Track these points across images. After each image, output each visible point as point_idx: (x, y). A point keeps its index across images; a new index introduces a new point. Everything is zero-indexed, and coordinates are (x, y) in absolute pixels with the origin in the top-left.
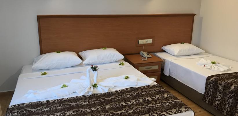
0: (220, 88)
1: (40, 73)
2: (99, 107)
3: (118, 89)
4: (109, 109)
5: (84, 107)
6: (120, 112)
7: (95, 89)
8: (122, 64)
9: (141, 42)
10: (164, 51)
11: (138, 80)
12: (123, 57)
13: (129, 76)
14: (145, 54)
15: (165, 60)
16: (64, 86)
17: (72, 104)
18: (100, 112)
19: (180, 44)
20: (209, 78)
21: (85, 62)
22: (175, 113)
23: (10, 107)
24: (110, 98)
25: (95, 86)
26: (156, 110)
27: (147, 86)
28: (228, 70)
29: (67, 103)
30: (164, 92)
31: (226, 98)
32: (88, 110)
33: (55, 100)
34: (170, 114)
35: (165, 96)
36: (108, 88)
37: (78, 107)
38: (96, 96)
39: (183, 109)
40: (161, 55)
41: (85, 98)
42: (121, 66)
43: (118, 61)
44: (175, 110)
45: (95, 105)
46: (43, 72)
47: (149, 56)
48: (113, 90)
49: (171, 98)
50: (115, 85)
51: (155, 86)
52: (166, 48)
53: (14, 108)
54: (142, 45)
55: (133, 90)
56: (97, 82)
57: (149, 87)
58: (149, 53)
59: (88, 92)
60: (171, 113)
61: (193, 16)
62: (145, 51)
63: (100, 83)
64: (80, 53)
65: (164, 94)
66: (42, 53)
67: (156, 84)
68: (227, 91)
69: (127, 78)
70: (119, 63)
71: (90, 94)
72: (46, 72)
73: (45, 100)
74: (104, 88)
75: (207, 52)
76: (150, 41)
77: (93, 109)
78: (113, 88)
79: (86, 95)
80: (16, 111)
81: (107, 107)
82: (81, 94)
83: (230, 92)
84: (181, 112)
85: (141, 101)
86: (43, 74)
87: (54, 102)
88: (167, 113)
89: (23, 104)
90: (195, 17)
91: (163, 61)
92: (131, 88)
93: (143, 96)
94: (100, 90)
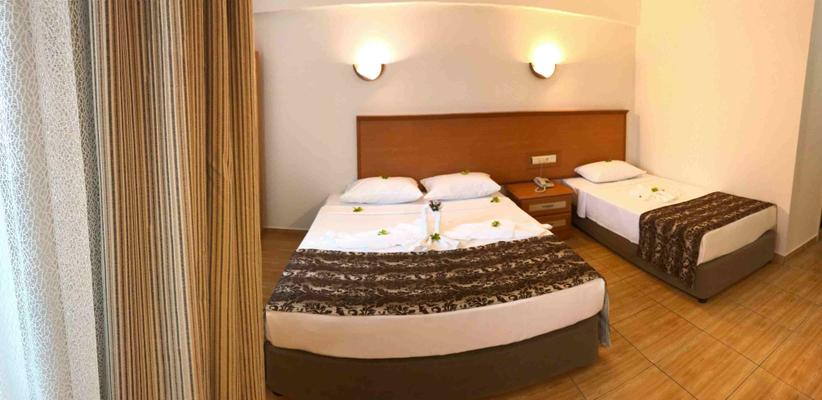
0: (659, 231)
1: (351, 208)
2: (434, 275)
3: (476, 245)
4: (451, 279)
5: (408, 271)
6: (469, 285)
7: (435, 242)
8: (496, 200)
9: (536, 160)
10: (578, 176)
11: (516, 228)
12: (499, 187)
13: (501, 222)
14: (542, 182)
15: (578, 190)
16: (383, 232)
17: (391, 264)
18: (433, 283)
19: (604, 163)
20: (643, 216)
21: (429, 196)
22: (570, 286)
23: (297, 250)
24: (457, 260)
25: (435, 237)
26: (535, 282)
27: (531, 239)
28: (675, 200)
29: (382, 261)
30: (558, 249)
31: (668, 246)
32: (413, 277)
33: (364, 254)
34: (560, 289)
35: (560, 255)
36: (458, 242)
37: (398, 269)
38: (433, 255)
39: (584, 278)
40: (572, 183)
41: (414, 256)
42: (494, 204)
43: (490, 196)
44: (570, 281)
45: (429, 270)
46: (357, 207)
47: (549, 185)
48: (467, 247)
49: (569, 257)
50: (473, 237)
51: (548, 238)
52: (581, 170)
53: (303, 253)
54: (538, 166)
55: (504, 245)
56: (440, 231)
57: (535, 240)
58: (551, 179)
59: (421, 247)
60: (562, 286)
61: (624, 113)
62: (543, 177)
63: (447, 233)
64: (422, 182)
65: (558, 251)
66: (361, 176)
67: (551, 234)
68: (669, 234)
69: (496, 224)
70: (491, 199)
71: (424, 250)
72: (362, 207)
73: (347, 251)
74: (451, 243)
75: (649, 173)
76: (552, 159)
77: (423, 277)
78: (468, 242)
79: (417, 251)
80: (304, 258)
81: (449, 275)
82: (408, 249)
83: (672, 236)
84: (581, 282)
85: (513, 265)
86: (356, 210)
87: (362, 257)
88: (555, 288)
89: (315, 250)
90: (628, 115)
91: (574, 193)
92: (502, 244)
93: (520, 256)
94: (443, 246)
